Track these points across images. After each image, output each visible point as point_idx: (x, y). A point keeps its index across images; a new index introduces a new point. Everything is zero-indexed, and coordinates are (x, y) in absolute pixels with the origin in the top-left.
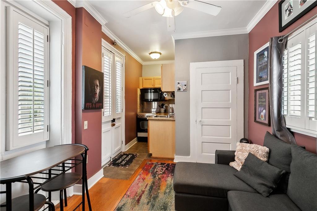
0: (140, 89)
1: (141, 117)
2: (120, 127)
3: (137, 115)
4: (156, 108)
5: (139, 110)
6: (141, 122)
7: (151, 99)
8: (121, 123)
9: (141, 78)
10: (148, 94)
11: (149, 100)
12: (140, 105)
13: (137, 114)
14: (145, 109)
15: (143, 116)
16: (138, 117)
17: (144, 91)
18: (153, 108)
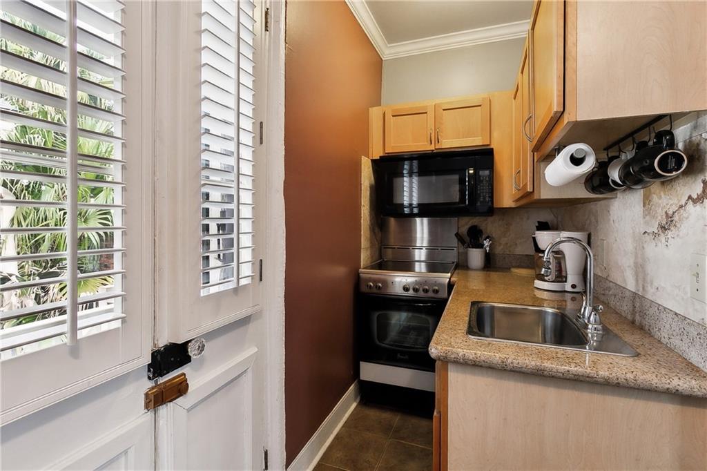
0: (373, 161)
1: (375, 291)
2: (247, 380)
3: (358, 280)
4: (425, 244)
5: (365, 257)
6: (375, 315)
7: (411, 205)
8: (254, 350)
9: (375, 113)
10: (401, 178)
11: (407, 211)
12: (372, 229)
13: (359, 274)
14: (389, 251)
15: (385, 282)
16: (364, 289)
17: (388, 168)
18: (418, 244)
